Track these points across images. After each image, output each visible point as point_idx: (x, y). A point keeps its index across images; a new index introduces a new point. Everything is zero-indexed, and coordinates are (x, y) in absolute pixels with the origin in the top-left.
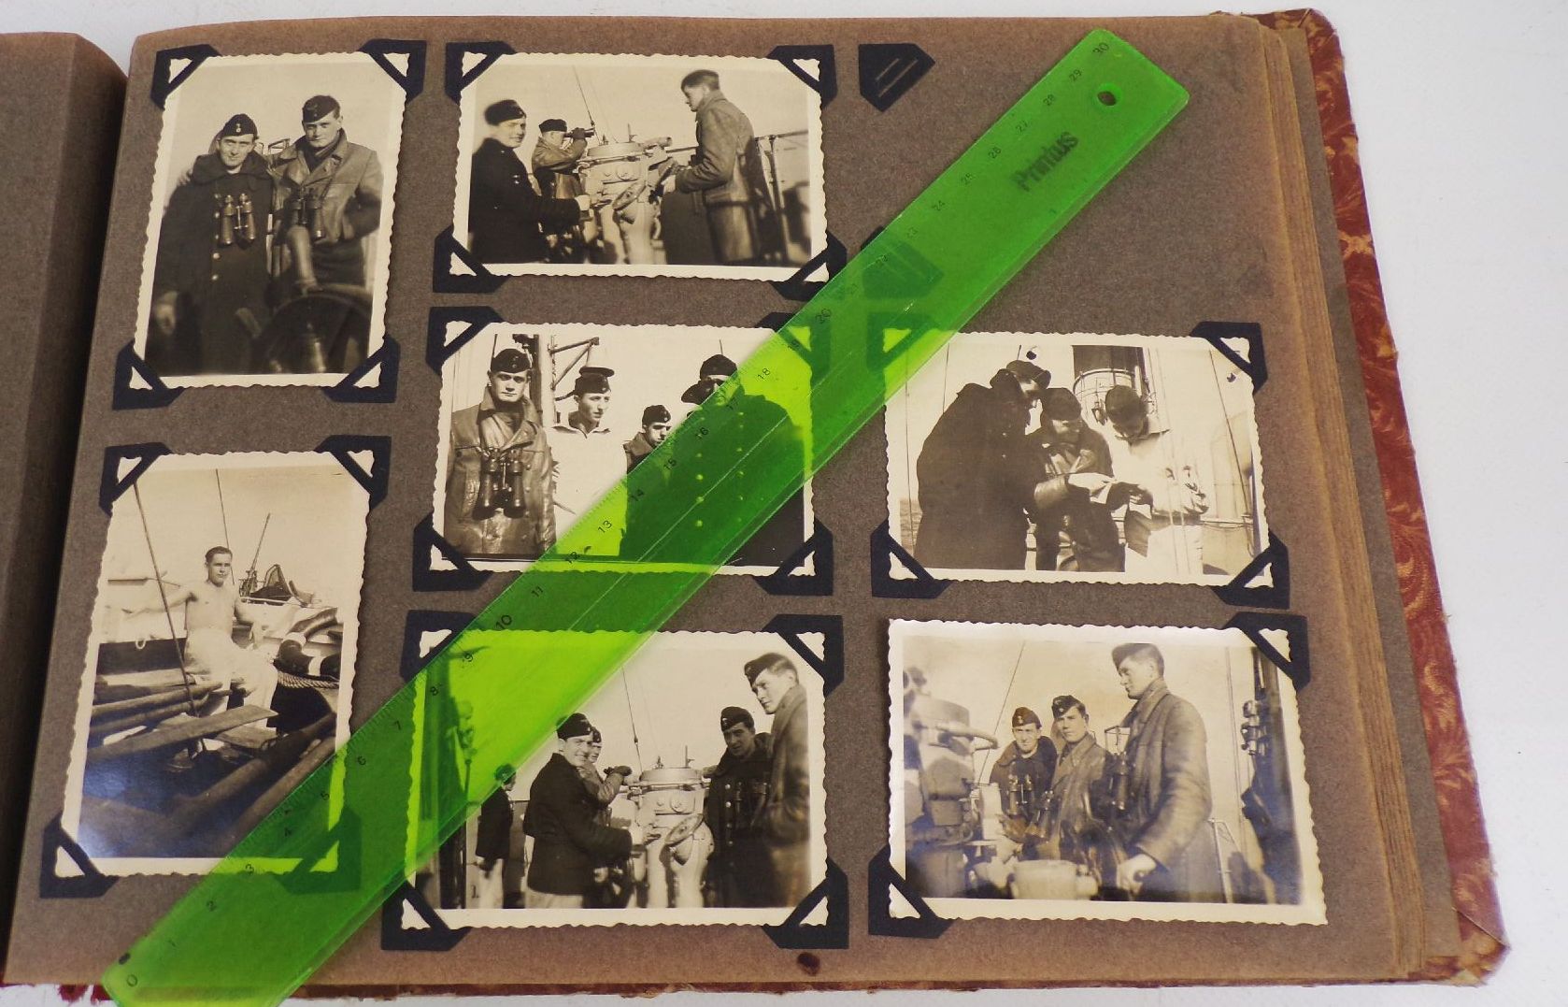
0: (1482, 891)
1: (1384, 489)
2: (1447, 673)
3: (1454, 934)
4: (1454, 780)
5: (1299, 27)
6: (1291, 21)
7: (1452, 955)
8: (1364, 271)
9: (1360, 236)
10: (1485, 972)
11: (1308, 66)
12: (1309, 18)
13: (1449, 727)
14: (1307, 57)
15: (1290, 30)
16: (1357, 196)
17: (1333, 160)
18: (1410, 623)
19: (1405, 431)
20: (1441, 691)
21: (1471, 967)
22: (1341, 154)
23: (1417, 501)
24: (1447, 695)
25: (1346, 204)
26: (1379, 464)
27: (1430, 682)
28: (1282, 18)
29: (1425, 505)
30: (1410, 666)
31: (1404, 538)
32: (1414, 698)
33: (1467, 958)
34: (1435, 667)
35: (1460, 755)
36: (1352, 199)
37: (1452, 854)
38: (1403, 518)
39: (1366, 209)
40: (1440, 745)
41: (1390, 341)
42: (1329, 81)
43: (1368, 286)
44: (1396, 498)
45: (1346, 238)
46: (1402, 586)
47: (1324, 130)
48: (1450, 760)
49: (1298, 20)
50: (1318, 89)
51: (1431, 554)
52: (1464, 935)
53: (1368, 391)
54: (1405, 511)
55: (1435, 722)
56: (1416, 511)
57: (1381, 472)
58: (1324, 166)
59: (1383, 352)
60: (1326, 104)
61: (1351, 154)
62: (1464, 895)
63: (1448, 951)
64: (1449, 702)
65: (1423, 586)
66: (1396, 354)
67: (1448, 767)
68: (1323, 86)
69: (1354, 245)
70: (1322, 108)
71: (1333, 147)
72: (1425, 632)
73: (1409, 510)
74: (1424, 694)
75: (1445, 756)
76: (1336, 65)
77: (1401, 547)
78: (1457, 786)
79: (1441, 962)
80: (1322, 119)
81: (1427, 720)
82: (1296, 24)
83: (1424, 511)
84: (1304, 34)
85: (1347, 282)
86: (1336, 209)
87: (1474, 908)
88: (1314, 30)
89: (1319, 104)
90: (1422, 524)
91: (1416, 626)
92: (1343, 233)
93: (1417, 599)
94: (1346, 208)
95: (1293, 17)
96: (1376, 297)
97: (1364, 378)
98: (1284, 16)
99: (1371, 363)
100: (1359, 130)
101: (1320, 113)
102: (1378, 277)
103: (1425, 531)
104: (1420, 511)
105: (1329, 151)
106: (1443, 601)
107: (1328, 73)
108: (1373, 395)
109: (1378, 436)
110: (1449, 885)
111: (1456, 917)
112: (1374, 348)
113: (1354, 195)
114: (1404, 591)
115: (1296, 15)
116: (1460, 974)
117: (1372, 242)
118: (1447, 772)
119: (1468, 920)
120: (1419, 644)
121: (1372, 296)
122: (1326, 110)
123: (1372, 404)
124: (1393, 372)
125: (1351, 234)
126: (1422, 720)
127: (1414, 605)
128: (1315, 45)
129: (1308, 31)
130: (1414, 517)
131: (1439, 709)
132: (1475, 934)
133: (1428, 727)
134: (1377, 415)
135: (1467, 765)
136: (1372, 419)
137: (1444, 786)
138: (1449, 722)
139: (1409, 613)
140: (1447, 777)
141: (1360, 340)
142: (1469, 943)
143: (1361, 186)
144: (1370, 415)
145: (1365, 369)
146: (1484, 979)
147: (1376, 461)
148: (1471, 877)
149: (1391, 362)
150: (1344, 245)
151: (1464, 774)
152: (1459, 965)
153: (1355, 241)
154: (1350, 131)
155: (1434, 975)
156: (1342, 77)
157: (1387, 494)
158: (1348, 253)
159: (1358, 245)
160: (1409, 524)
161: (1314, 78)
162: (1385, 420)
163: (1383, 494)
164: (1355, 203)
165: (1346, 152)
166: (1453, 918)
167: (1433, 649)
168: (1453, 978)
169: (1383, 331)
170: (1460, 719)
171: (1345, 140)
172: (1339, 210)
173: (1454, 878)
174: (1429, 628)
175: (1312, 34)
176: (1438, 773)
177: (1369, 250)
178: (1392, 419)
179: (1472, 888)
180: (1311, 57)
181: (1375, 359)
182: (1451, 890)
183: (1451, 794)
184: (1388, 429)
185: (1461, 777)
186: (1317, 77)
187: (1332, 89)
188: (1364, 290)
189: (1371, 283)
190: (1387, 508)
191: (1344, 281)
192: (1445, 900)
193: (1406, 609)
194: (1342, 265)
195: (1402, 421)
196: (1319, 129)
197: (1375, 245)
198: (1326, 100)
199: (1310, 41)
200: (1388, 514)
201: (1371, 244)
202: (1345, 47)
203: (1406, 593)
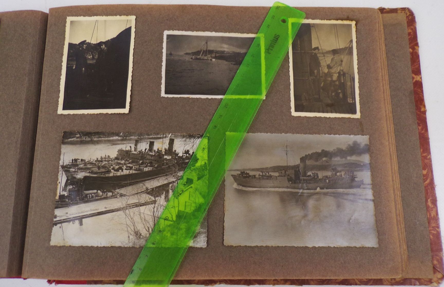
0: (440, 261)
1: (421, 149)
2: (434, 201)
3: (432, 272)
4: (434, 231)
5: (404, 12)
6: (402, 11)
7: (431, 278)
8: (419, 85)
9: (418, 75)
10: (439, 283)
11: (406, 25)
12: (407, 10)
13: (434, 217)
14: (406, 22)
15: (402, 14)
16: (418, 64)
17: (412, 53)
18: (425, 187)
19: (427, 133)
20: (433, 206)
21: (435, 282)
22: (414, 51)
23: (429, 153)
24: (434, 207)
25: (415, 66)
26: (420, 142)
27: (430, 204)
28: (399, 10)
29: (431, 154)
30: (425, 199)
31: (425, 163)
32: (425, 208)
33: (435, 279)
34: (431, 200)
35: (436, 224)
36: (417, 65)
37: (432, 251)
38: (425, 158)
39: (420, 68)
40: (431, 221)
41: (424, 106)
42: (412, 29)
43: (419, 90)
44: (424, 152)
45: (414, 76)
46: (424, 177)
47: (410, 44)
48: (434, 225)
49: (404, 11)
50: (408, 31)
51: (432, 168)
52: (434, 273)
53: (418, 121)
54: (426, 155)
55: (430, 215)
56: (429, 155)
57: (420, 144)
58: (409, 54)
59: (422, 110)
60: (411, 36)
61: (417, 51)
62: (435, 262)
63: (430, 277)
64: (434, 210)
65: (430, 177)
66: (426, 110)
67: (433, 227)
68: (410, 31)
69: (416, 78)
70: (409, 37)
71: (412, 49)
72: (429, 190)
73: (427, 155)
74: (428, 207)
75: (432, 224)
76: (414, 24)
77: (424, 166)
78: (435, 232)
79: (428, 280)
80: (409, 41)
81: (428, 214)
82: (403, 12)
83: (431, 156)
84: (406, 15)
85: (414, 89)
86: (412, 67)
87: (438, 266)
88: (408, 14)
89: (409, 36)
90: (430, 160)
91: (427, 188)
92: (413, 74)
93: (428, 180)
94: (414, 67)
95: (403, 10)
96: (421, 94)
97: (417, 117)
98: (401, 9)
99: (419, 113)
100: (420, 44)
101: (409, 39)
102: (423, 88)
103: (431, 161)
104: (430, 155)
105: (411, 50)
106: (435, 182)
107: (412, 27)
108: (419, 122)
109: (420, 134)
110: (431, 260)
111: (433, 268)
112: (420, 108)
113: (417, 64)
114: (424, 178)
115: (403, 9)
116: (433, 284)
117: (421, 77)
118: (432, 229)
119: (436, 269)
120: (427, 193)
121: (420, 93)
122: (410, 38)
123: (419, 125)
124: (425, 116)
125: (416, 75)
126: (427, 214)
127: (427, 182)
128: (408, 18)
129: (407, 14)
130: (428, 157)
131: (431, 211)
132: (438, 273)
133: (428, 216)
134: (420, 128)
135: (438, 227)
136: (418, 129)
137: (431, 232)
138: (434, 215)
139: (425, 184)
140: (433, 230)
141: (417, 106)
142: (436, 275)
143: (419, 61)
144: (418, 127)
145: (417, 114)
146: (439, 285)
147: (419, 141)
148: (438, 257)
149: (425, 112)
150: (413, 78)
151: (437, 229)
152: (433, 281)
153: (417, 77)
154: (417, 44)
155: (426, 284)
156: (415, 28)
157: (422, 150)
158: (414, 80)
159: (417, 78)
160: (427, 159)
161: (408, 28)
162: (422, 129)
163: (420, 151)
164: (417, 66)
165: (415, 51)
166: (432, 268)
167: (431, 195)
168: (431, 285)
169: (423, 104)
170: (437, 214)
171: (416, 47)
172: (413, 68)
173: (433, 257)
174: (430, 189)
175: (408, 15)
176: (430, 229)
177: (420, 80)
178: (424, 129)
179: (438, 260)
180: (407, 22)
181: (420, 112)
182: (432, 261)
183: (433, 235)
184: (423, 132)
185: (437, 230)
186: (409, 28)
187: (412, 32)
188: (419, 91)
189: (420, 90)
190: (421, 154)
191: (413, 89)
192: (430, 264)
193: (425, 183)
194: (412, 84)
195: (426, 130)
196: (408, 43)
197: (422, 78)
198: (411, 35)
199: (407, 17)
200: (421, 156)
201: (421, 78)
202: (417, 19)
203: (425, 179)
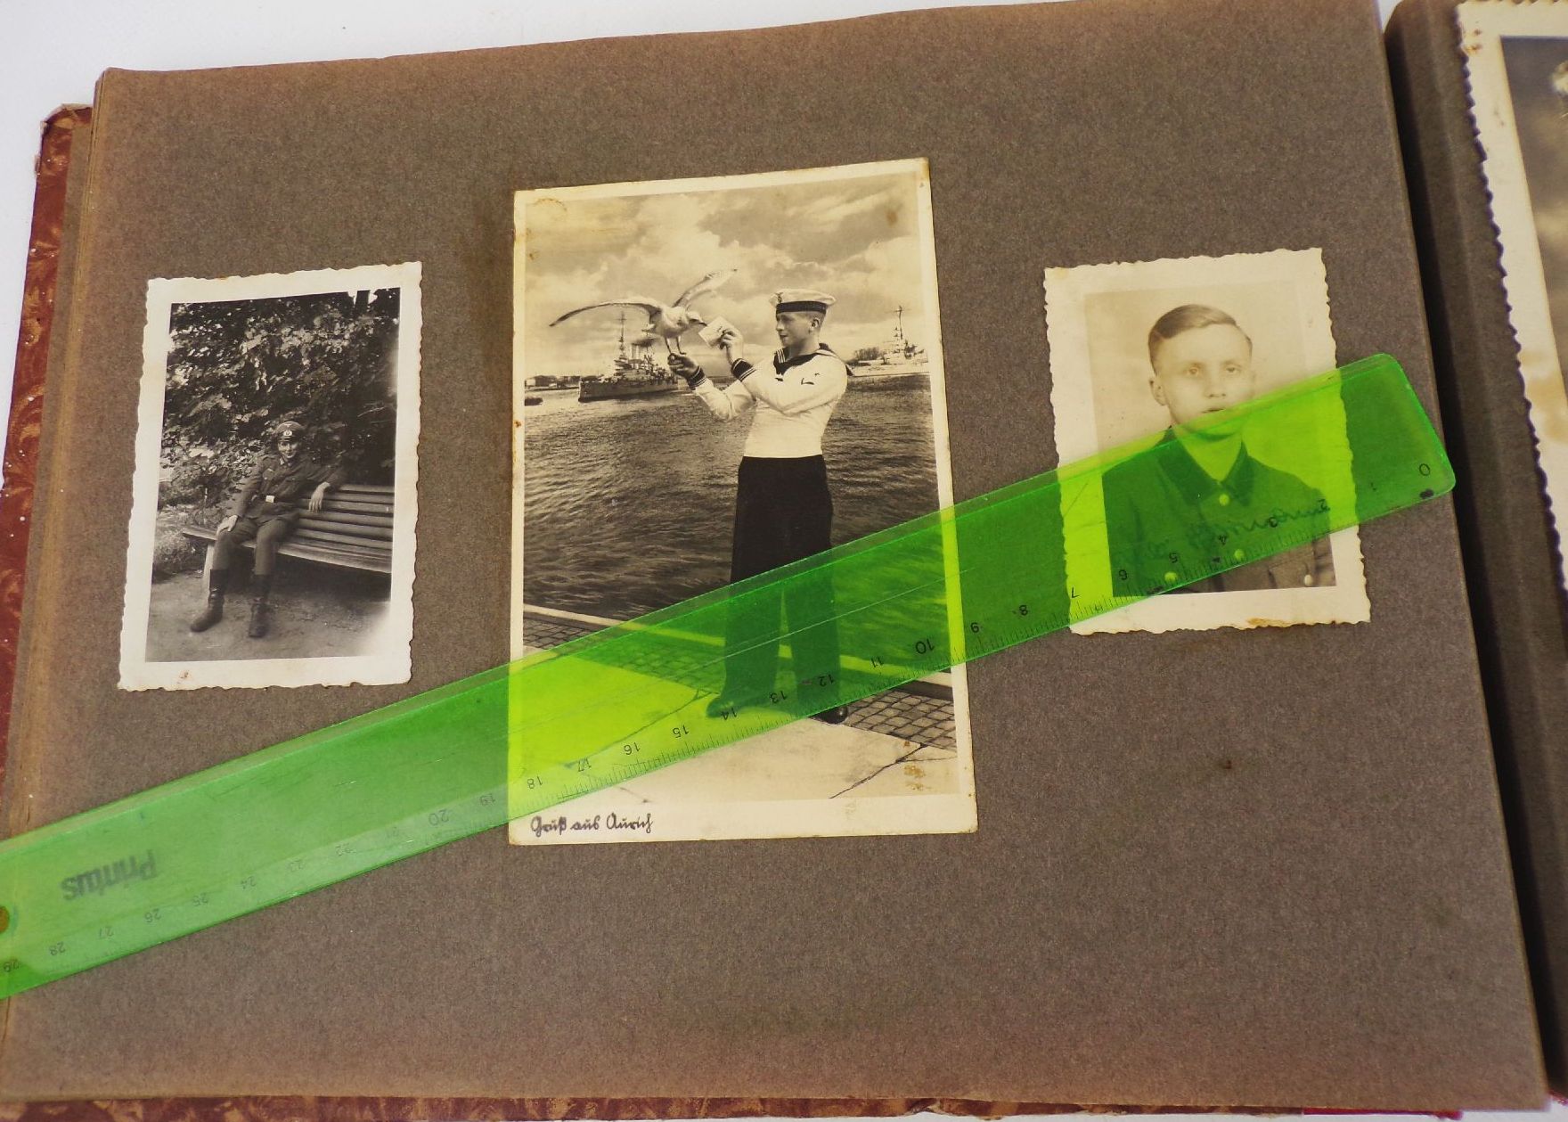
140: (46, 250)
203: (34, 408)
